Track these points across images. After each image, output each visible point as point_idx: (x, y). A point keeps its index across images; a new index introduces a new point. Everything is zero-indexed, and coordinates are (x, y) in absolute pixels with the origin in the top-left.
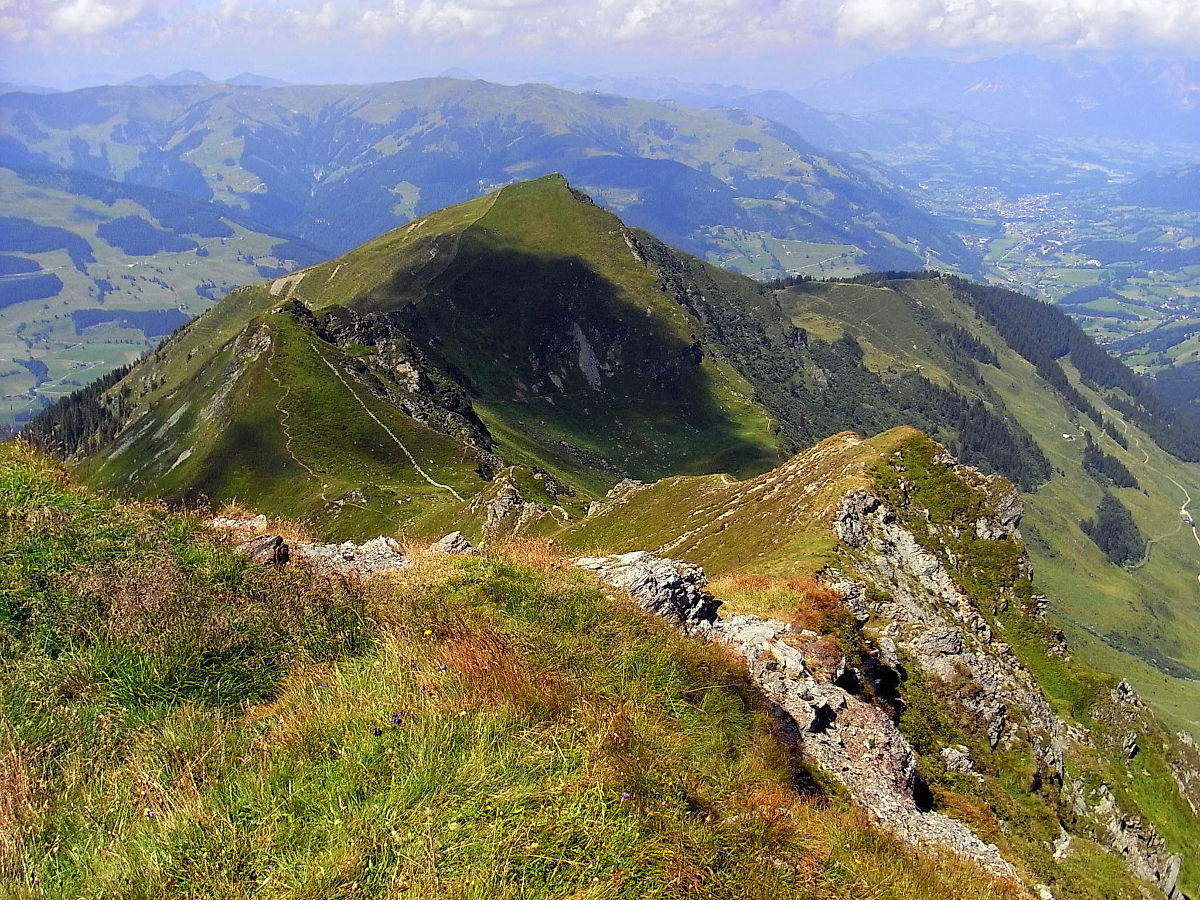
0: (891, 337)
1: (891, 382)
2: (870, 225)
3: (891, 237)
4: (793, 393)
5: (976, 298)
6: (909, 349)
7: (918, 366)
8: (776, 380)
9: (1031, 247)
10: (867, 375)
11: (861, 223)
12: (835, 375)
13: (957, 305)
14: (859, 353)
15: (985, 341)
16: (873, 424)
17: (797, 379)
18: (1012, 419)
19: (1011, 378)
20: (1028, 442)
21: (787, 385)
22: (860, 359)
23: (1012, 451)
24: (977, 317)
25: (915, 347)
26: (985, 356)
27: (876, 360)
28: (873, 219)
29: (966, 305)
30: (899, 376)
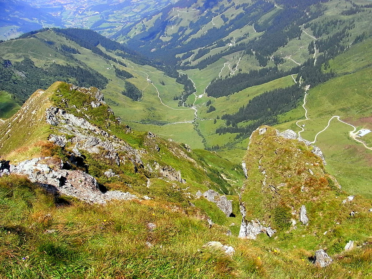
0: (41, 54)
1: (47, 69)
2: (16, 16)
3: (26, 19)
4: (15, 83)
5: (64, 34)
6: (49, 56)
7: (54, 61)
8: (6, 81)
9: (76, 12)
10: (38, 69)
11: (13, 16)
12: (27, 72)
13: (59, 37)
14: (32, 63)
15: (73, 47)
16: (47, 84)
17: (13, 78)
18: (90, 68)
19: (85, 56)
20: (97, 74)
21: (11, 81)
22: (33, 64)
23: (94, 78)
24: (67, 40)
25: (50, 55)
26: (74, 51)
27: (39, 63)
28: (17, 14)
29: (62, 37)
30: (49, 66)
